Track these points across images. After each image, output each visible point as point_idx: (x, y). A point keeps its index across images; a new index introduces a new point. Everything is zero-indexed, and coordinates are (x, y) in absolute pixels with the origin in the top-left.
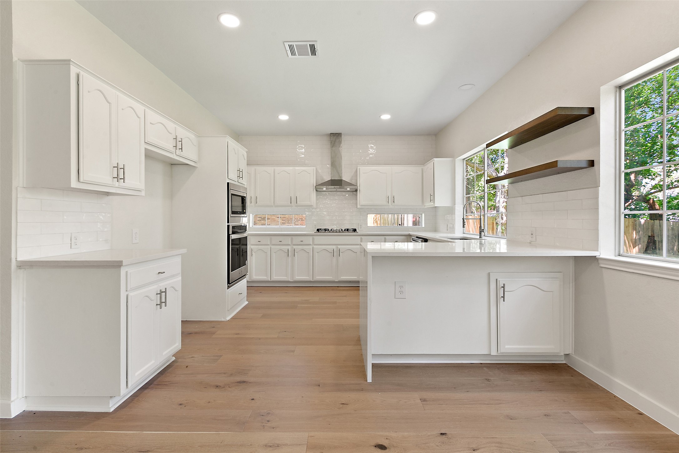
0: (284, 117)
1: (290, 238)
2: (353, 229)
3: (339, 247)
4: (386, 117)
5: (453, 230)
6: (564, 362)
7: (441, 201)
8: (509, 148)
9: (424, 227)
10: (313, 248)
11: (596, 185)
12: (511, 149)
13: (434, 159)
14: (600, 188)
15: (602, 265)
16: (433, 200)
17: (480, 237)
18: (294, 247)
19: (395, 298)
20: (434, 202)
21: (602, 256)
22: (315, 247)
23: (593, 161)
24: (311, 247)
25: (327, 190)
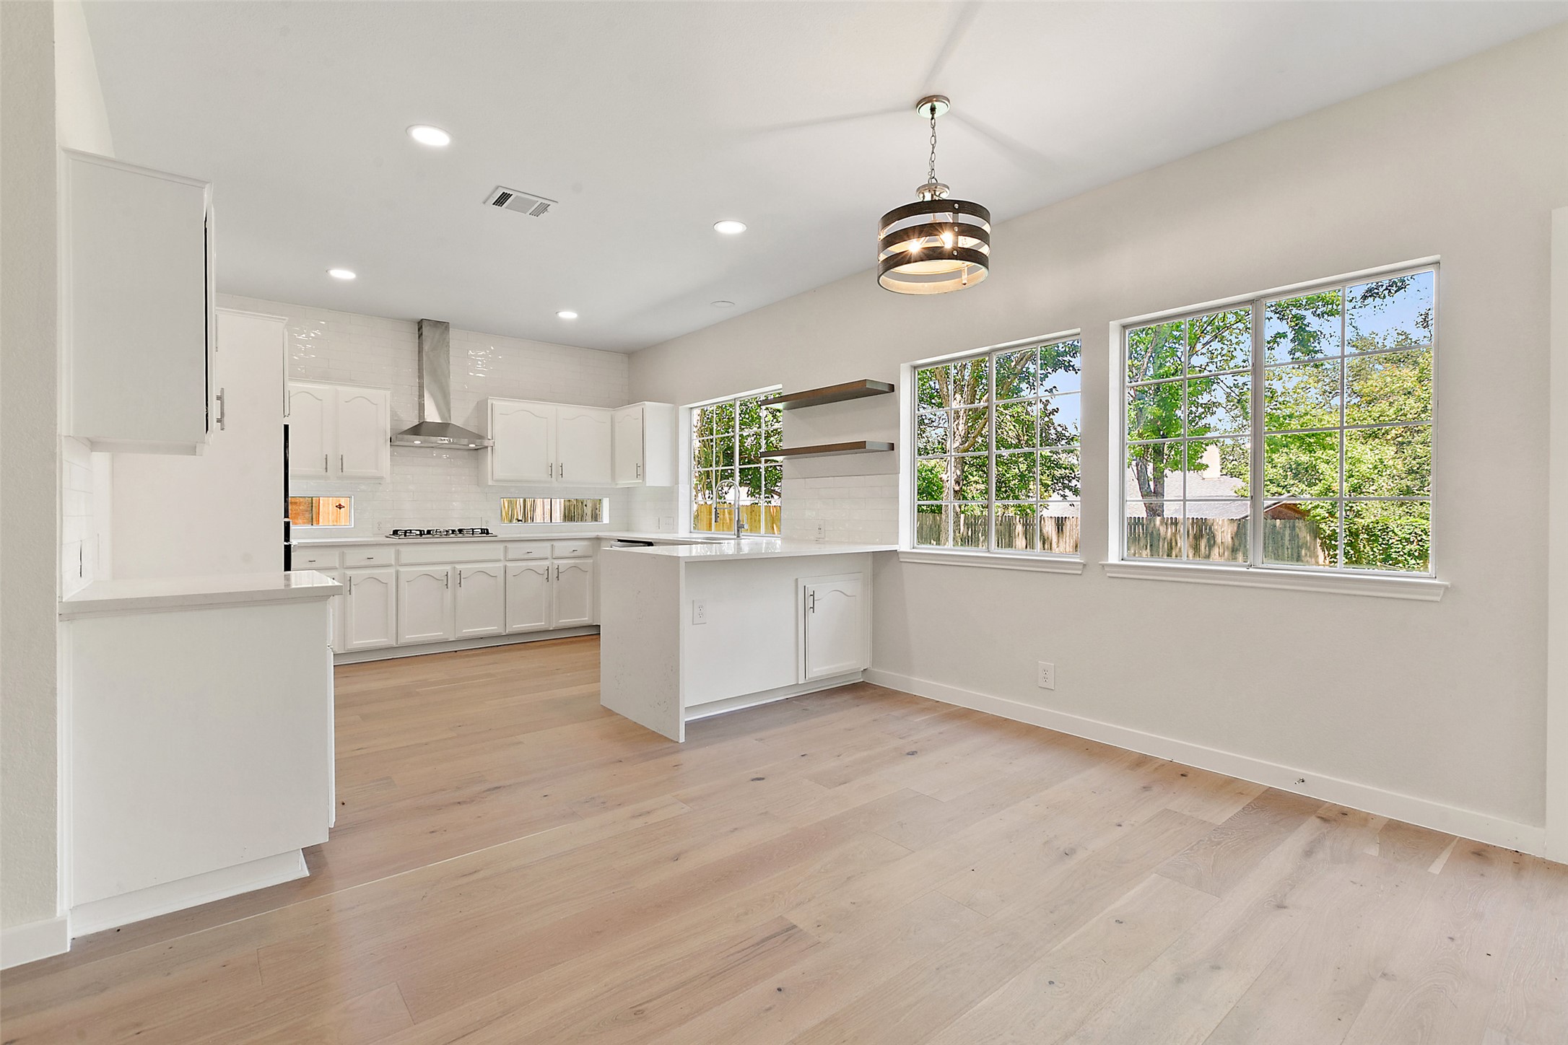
0: (342, 274)
1: (336, 552)
2: (482, 529)
3: (459, 567)
4: (568, 315)
5: (674, 527)
6: (862, 680)
7: (656, 476)
8: (784, 409)
9: (608, 522)
10: (397, 572)
11: (896, 471)
12: (788, 409)
13: (646, 402)
14: (900, 475)
15: (901, 560)
16: (642, 475)
17: (738, 537)
18: (349, 573)
19: (693, 624)
20: (644, 478)
21: (901, 550)
22: (401, 569)
23: (893, 444)
24: (392, 570)
25: (422, 445)
